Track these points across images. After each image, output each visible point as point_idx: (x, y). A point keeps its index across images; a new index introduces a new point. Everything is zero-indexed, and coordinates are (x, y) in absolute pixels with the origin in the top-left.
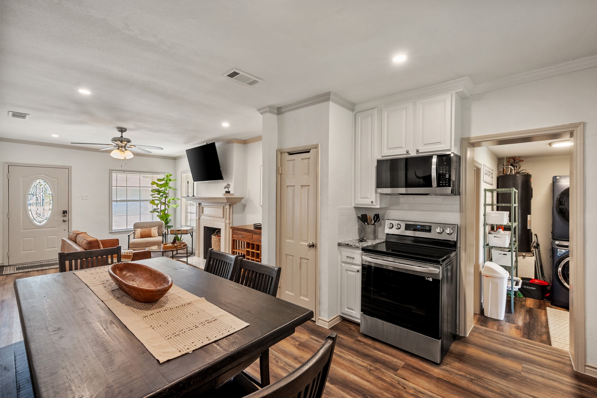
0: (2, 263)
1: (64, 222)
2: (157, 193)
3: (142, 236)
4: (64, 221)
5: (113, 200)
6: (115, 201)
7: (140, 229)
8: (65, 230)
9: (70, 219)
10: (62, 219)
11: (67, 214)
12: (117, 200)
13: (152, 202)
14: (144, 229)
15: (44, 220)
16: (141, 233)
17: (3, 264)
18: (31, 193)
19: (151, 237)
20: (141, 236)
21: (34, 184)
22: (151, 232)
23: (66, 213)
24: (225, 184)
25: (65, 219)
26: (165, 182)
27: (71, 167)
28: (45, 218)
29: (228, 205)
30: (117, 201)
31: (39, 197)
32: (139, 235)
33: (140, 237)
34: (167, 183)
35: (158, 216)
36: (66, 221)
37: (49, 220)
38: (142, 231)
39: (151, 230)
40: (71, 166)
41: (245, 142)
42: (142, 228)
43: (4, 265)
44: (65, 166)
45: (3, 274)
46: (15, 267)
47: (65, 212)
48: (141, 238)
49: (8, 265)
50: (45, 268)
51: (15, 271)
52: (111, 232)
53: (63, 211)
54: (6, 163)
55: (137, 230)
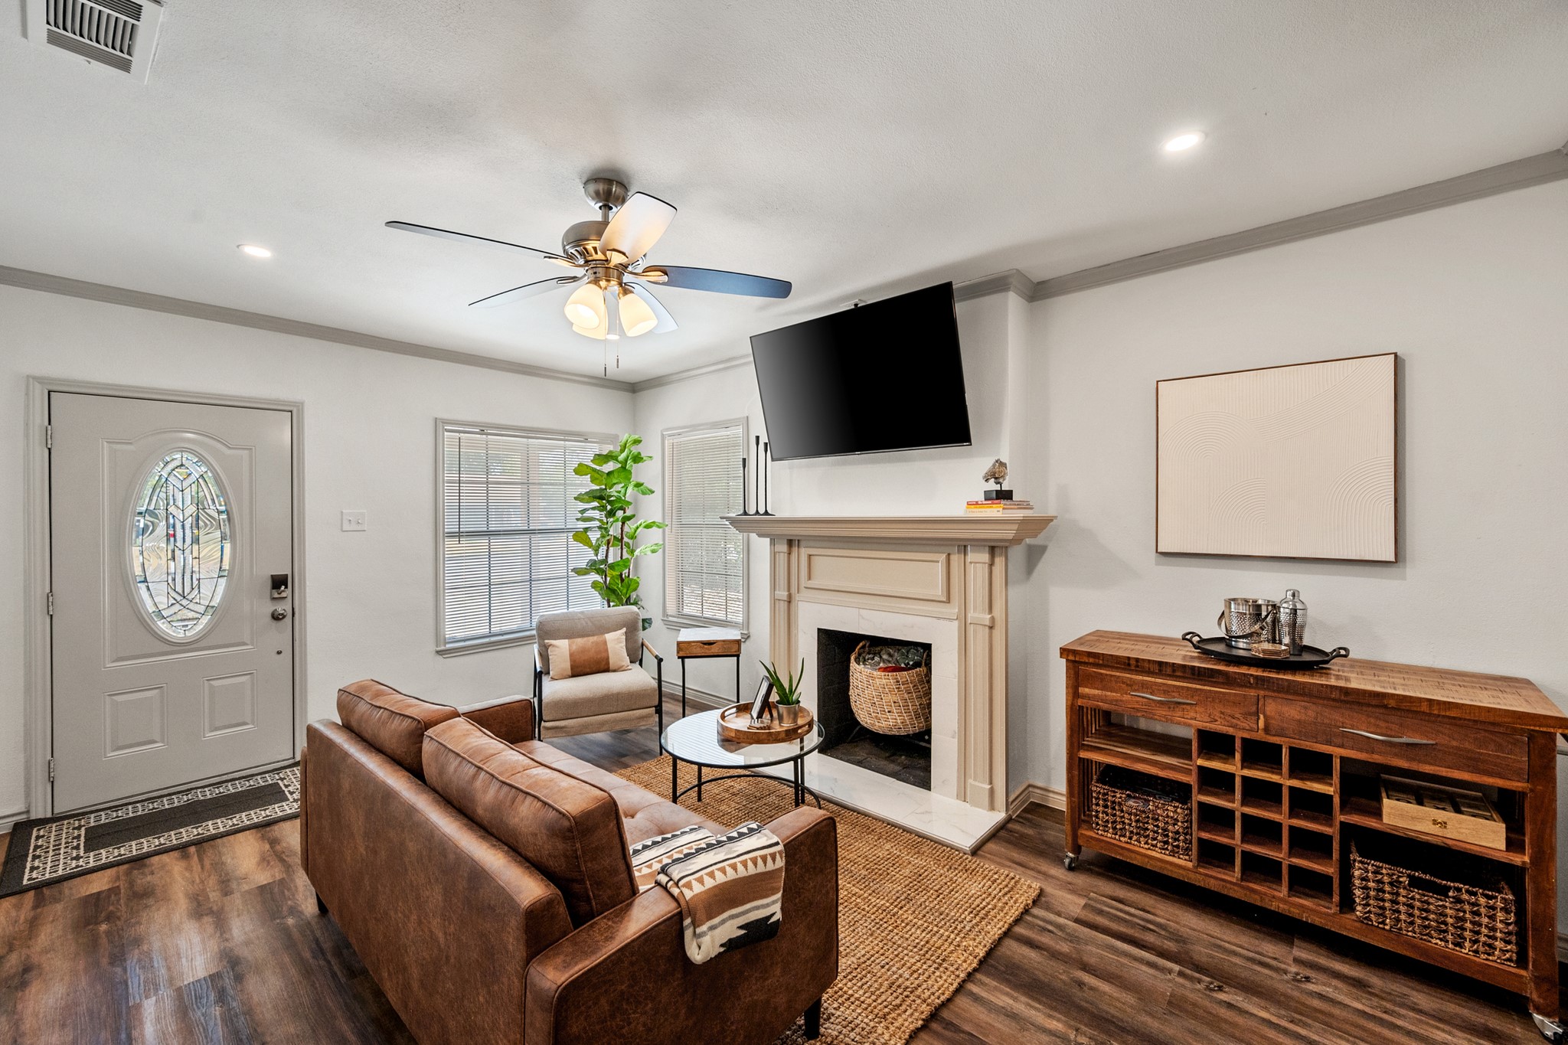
0: (24, 809)
1: (275, 622)
2: (595, 504)
3: (579, 670)
4: (276, 617)
5: (446, 530)
6: (451, 535)
7: (566, 641)
8: (279, 653)
9: (300, 610)
10: (270, 607)
11: (286, 587)
12: (459, 532)
13: (581, 536)
14: (580, 642)
15: (199, 616)
16: (571, 655)
17: (28, 812)
18: (143, 509)
19: (607, 670)
20: (572, 667)
21: (159, 471)
22: (607, 650)
23: (283, 588)
24: (986, 464)
25: (283, 607)
26: (620, 465)
27: (300, 406)
28: (201, 609)
29: (987, 549)
30: (459, 535)
31: (179, 526)
32: (567, 666)
33: (569, 673)
34: (624, 468)
35: (595, 585)
36: (284, 617)
37: (220, 614)
38: (574, 647)
39: (605, 643)
40: (302, 404)
41: (1039, 291)
42: (569, 634)
43: (33, 816)
44: (277, 401)
45: (25, 882)
46: (79, 828)
47: (279, 582)
48: (574, 675)
49: (49, 815)
50: (211, 827)
51: (77, 858)
52: (443, 648)
53: (272, 576)
54: (40, 380)
55: (554, 646)
